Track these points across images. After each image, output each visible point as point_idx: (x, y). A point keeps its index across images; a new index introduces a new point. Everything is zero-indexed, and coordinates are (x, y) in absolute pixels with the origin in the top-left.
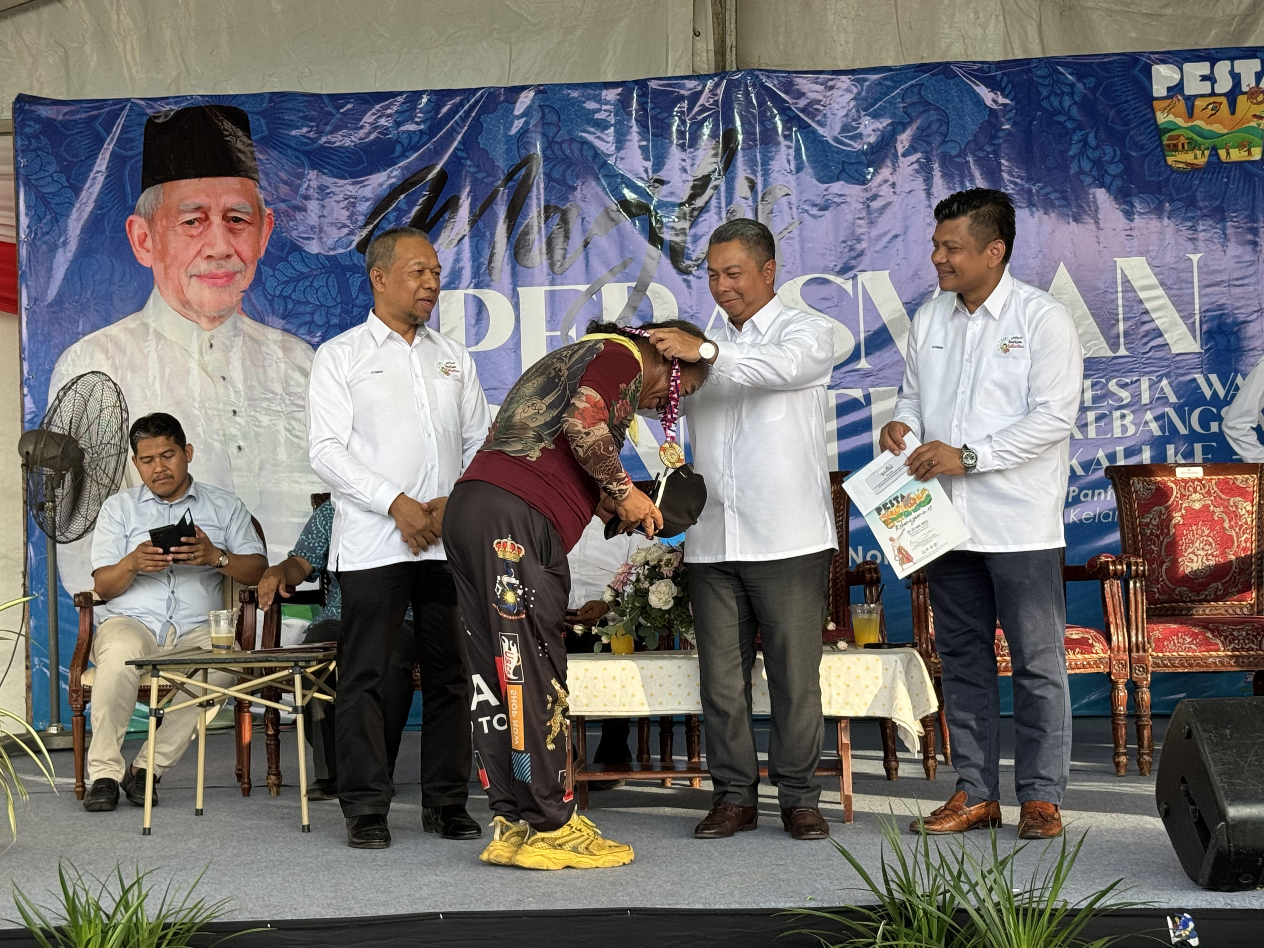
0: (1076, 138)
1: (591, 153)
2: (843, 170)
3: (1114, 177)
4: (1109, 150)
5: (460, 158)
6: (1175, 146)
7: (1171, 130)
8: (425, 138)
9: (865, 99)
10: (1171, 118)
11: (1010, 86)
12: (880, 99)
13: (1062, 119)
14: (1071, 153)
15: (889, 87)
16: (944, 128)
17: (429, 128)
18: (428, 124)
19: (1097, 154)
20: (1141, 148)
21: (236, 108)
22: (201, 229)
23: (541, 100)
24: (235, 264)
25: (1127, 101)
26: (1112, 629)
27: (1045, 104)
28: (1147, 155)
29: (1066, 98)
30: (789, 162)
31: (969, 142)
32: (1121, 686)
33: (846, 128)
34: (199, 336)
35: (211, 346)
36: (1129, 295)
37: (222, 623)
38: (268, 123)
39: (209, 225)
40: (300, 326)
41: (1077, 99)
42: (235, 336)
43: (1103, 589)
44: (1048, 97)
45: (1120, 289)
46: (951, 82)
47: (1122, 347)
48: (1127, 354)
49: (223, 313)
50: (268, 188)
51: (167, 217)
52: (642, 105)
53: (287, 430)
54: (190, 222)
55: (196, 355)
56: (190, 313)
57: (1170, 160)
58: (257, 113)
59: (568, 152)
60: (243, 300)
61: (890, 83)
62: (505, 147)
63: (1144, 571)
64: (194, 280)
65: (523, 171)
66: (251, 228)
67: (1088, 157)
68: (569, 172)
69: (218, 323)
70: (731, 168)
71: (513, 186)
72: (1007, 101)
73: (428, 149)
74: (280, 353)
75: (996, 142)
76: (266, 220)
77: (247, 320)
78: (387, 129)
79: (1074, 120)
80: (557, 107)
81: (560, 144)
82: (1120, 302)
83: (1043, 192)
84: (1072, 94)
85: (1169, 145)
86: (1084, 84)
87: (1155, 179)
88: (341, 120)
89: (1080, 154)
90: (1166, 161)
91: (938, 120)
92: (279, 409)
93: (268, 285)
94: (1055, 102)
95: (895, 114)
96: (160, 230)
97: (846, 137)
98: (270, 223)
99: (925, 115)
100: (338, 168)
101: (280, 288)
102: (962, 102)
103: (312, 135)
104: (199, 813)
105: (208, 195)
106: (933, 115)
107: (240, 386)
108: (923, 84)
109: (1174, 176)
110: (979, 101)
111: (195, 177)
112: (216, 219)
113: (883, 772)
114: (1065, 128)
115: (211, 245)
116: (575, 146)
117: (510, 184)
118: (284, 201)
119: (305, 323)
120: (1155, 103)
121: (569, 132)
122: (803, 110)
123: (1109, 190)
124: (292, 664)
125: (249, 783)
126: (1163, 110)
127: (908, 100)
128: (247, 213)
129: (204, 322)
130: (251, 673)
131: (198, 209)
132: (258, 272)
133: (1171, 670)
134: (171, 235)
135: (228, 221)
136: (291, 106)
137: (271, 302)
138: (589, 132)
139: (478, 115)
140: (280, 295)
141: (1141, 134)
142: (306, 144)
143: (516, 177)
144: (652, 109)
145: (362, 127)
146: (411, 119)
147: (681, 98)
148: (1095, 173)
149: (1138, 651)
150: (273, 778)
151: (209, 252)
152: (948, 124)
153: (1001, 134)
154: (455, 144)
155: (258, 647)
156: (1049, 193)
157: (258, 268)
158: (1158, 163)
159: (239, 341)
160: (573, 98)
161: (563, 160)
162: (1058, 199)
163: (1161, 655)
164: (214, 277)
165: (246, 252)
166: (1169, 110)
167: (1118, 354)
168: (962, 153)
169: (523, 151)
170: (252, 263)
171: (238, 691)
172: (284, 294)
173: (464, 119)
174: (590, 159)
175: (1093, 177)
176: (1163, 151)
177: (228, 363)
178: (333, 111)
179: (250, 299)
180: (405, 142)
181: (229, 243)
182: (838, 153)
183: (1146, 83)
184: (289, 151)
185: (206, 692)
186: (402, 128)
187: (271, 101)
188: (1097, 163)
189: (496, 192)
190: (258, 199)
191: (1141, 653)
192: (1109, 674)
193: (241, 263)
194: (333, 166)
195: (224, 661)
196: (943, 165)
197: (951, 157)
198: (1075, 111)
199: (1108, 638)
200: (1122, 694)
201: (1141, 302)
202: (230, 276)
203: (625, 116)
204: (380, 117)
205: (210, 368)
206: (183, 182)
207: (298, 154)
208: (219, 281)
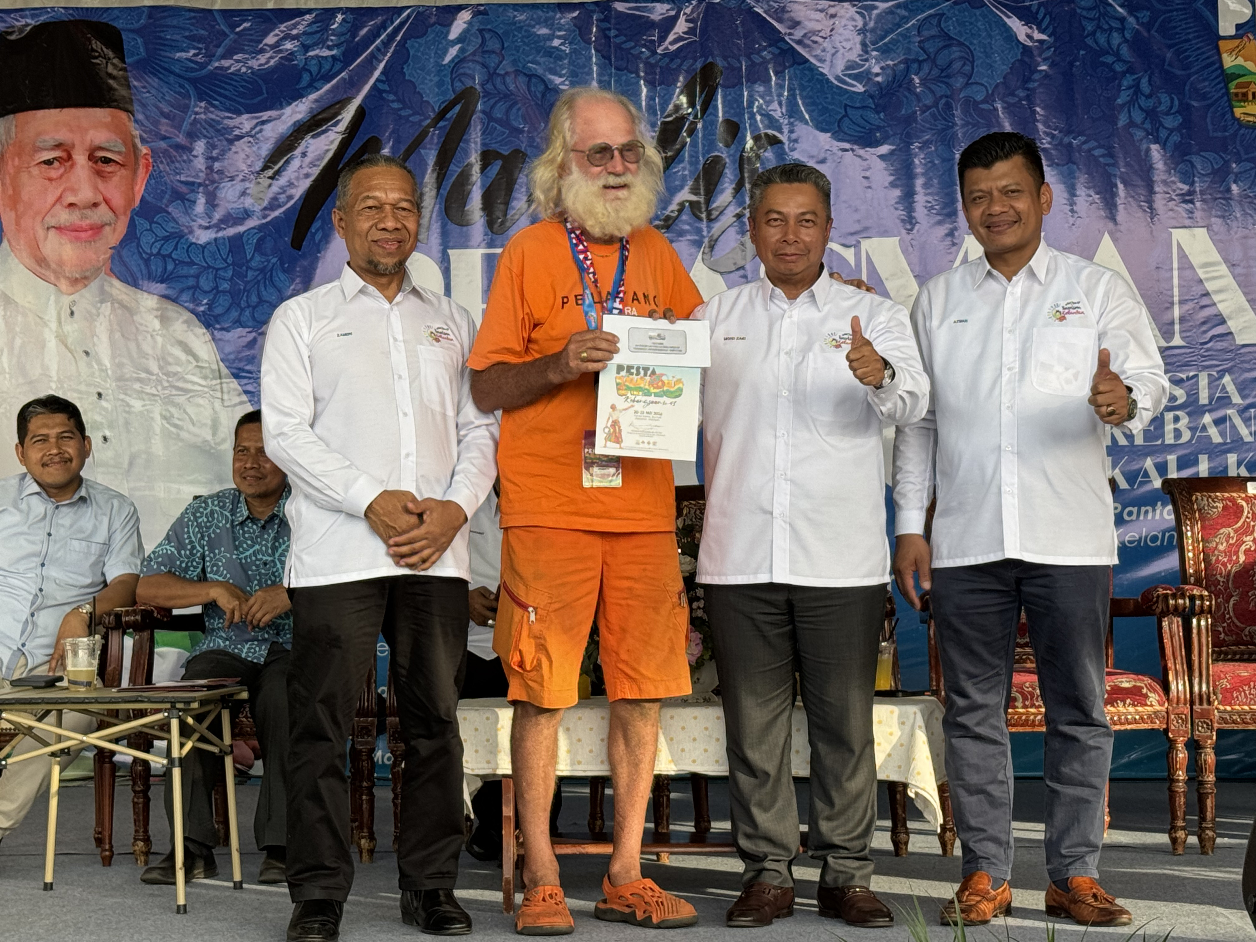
0: (1125, 83)
1: (541, 88)
2: (846, 115)
3: (1171, 131)
4: (1165, 98)
5: (381, 92)
6: (1245, 95)
7: (1240, 76)
8: (338, 66)
9: (873, 30)
10: (1240, 61)
11: (1047, 19)
12: (893, 31)
13: (1109, 59)
14: (1119, 101)
15: (904, 17)
16: (968, 68)
17: (344, 54)
18: (343, 48)
19: (1150, 103)
20: (1204, 97)
21: (107, 25)
22: (62, 170)
23: (481, 23)
24: (103, 214)
25: (1188, 40)
26: (1171, 678)
27: (1089, 41)
28: (1210, 106)
29: (1115, 34)
30: (780, 104)
31: (997, 86)
32: (1180, 746)
33: (851, 66)
34: (57, 302)
35: (72, 313)
36: (1188, 273)
37: (81, 653)
38: (145, 44)
39: (72, 166)
40: (182, 291)
41: (1128, 36)
42: (102, 302)
43: (1160, 628)
44: (1093, 33)
45: (1175, 265)
46: (978, 12)
47: (1177, 336)
48: (1182, 343)
49: (88, 274)
50: (145, 122)
51: (19, 155)
52: (603, 32)
53: (164, 417)
54: (49, 163)
55: (54, 325)
56: (47, 273)
57: (1238, 112)
58: (132, 31)
59: (512, 87)
60: (112, 257)
61: (903, 12)
62: (436, 79)
63: (1210, 606)
64: (52, 233)
65: (458, 108)
66: (124, 172)
67: (1140, 107)
68: (514, 110)
69: (80, 286)
70: (710, 110)
71: (445, 126)
72: (1044, 37)
73: (343, 79)
74: (157, 324)
75: (1031, 85)
76: (142, 162)
77: (117, 283)
78: (292, 54)
79: (1125, 61)
80: (500, 32)
81: (503, 76)
82: (1176, 281)
83: (1085, 147)
84: (1122, 30)
85: (1236, 94)
86: (1137, 18)
87: (1219, 134)
88: (235, 41)
89: (1132, 102)
90: (1233, 113)
91: (961, 58)
92: (154, 391)
93: (143, 241)
94: (1102, 39)
95: (909, 49)
96: (12, 171)
97: (849, 76)
98: (147, 166)
99: (946, 52)
100: (230, 99)
101: (158, 245)
102: (990, 36)
103: (199, 59)
104: (48, 887)
105: (71, 131)
106: (956, 52)
107: (107, 362)
108: (944, 14)
109: (1242, 131)
110: (1010, 36)
111: (56, 107)
112: (80, 158)
113: (890, 846)
114: (1113, 70)
115: (74, 191)
116: (522, 79)
117: (441, 124)
118: (164, 138)
119: (189, 288)
120: (1221, 43)
121: (514, 62)
122: (799, 42)
123: (1164, 146)
124: (168, 706)
125: (111, 849)
126: (1231, 51)
127: (926, 33)
128: (119, 153)
129: (64, 285)
130: (116, 716)
131: (58, 146)
132: (132, 225)
133: (1241, 727)
134: (24, 177)
135: (96, 162)
136: (175, 22)
137: (147, 262)
138: (538, 63)
139: (404, 39)
140: (159, 253)
141: (1205, 80)
142: (192, 70)
143: (448, 116)
144: (616, 36)
145: (262, 51)
146: (322, 43)
147: (652, 25)
148: (1148, 126)
149: (1201, 703)
150: (141, 844)
151: (71, 199)
152: (973, 62)
153: (1036, 76)
154: (377, 74)
155: (125, 684)
156: (1093, 149)
157: (132, 220)
158: (1223, 115)
159: (106, 308)
160: (520, 22)
161: (506, 96)
162: (1103, 156)
163: (1229, 708)
164: (76, 229)
165: (118, 200)
166: (1237, 51)
167: (1172, 344)
168: (989, 99)
169: (458, 84)
170: (125, 214)
171: (99, 738)
172: (163, 252)
173: (386, 44)
174: (539, 95)
175: (1146, 130)
176: (1229, 101)
177: (93, 334)
178: (227, 31)
179: (120, 257)
180: (314, 69)
181: (96, 188)
182: (840, 95)
183: (1211, 18)
184: (172, 78)
185: (60, 739)
186: (311, 54)
187: (150, 17)
188: (1151, 114)
189: (424, 134)
190: (133, 137)
191: (1205, 706)
192: (1166, 731)
193: (111, 214)
194: (225, 97)
195: (82, 701)
196: (965, 112)
197: (976, 103)
198: (1125, 51)
199: (1166, 688)
200: (1182, 755)
201: (1201, 281)
202: (97, 229)
203: (583, 44)
204: (284, 38)
205: (70, 341)
206: (41, 113)
207: (181, 81)
208: (83, 235)
